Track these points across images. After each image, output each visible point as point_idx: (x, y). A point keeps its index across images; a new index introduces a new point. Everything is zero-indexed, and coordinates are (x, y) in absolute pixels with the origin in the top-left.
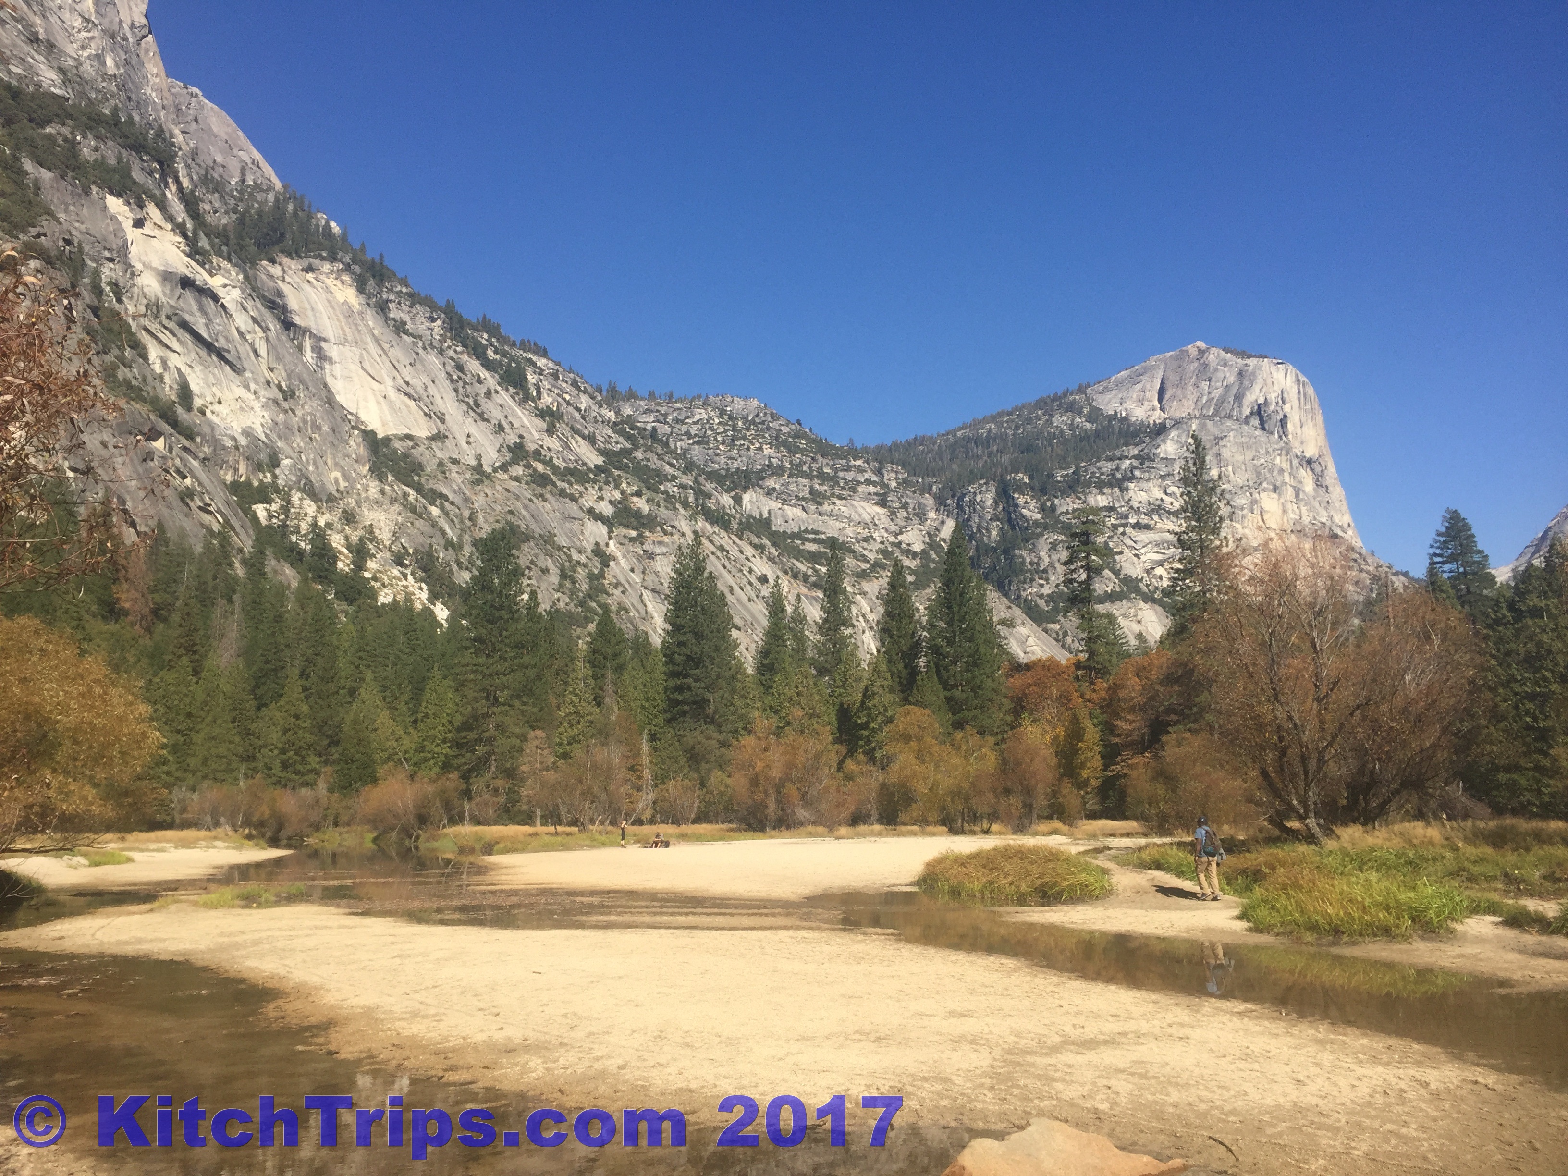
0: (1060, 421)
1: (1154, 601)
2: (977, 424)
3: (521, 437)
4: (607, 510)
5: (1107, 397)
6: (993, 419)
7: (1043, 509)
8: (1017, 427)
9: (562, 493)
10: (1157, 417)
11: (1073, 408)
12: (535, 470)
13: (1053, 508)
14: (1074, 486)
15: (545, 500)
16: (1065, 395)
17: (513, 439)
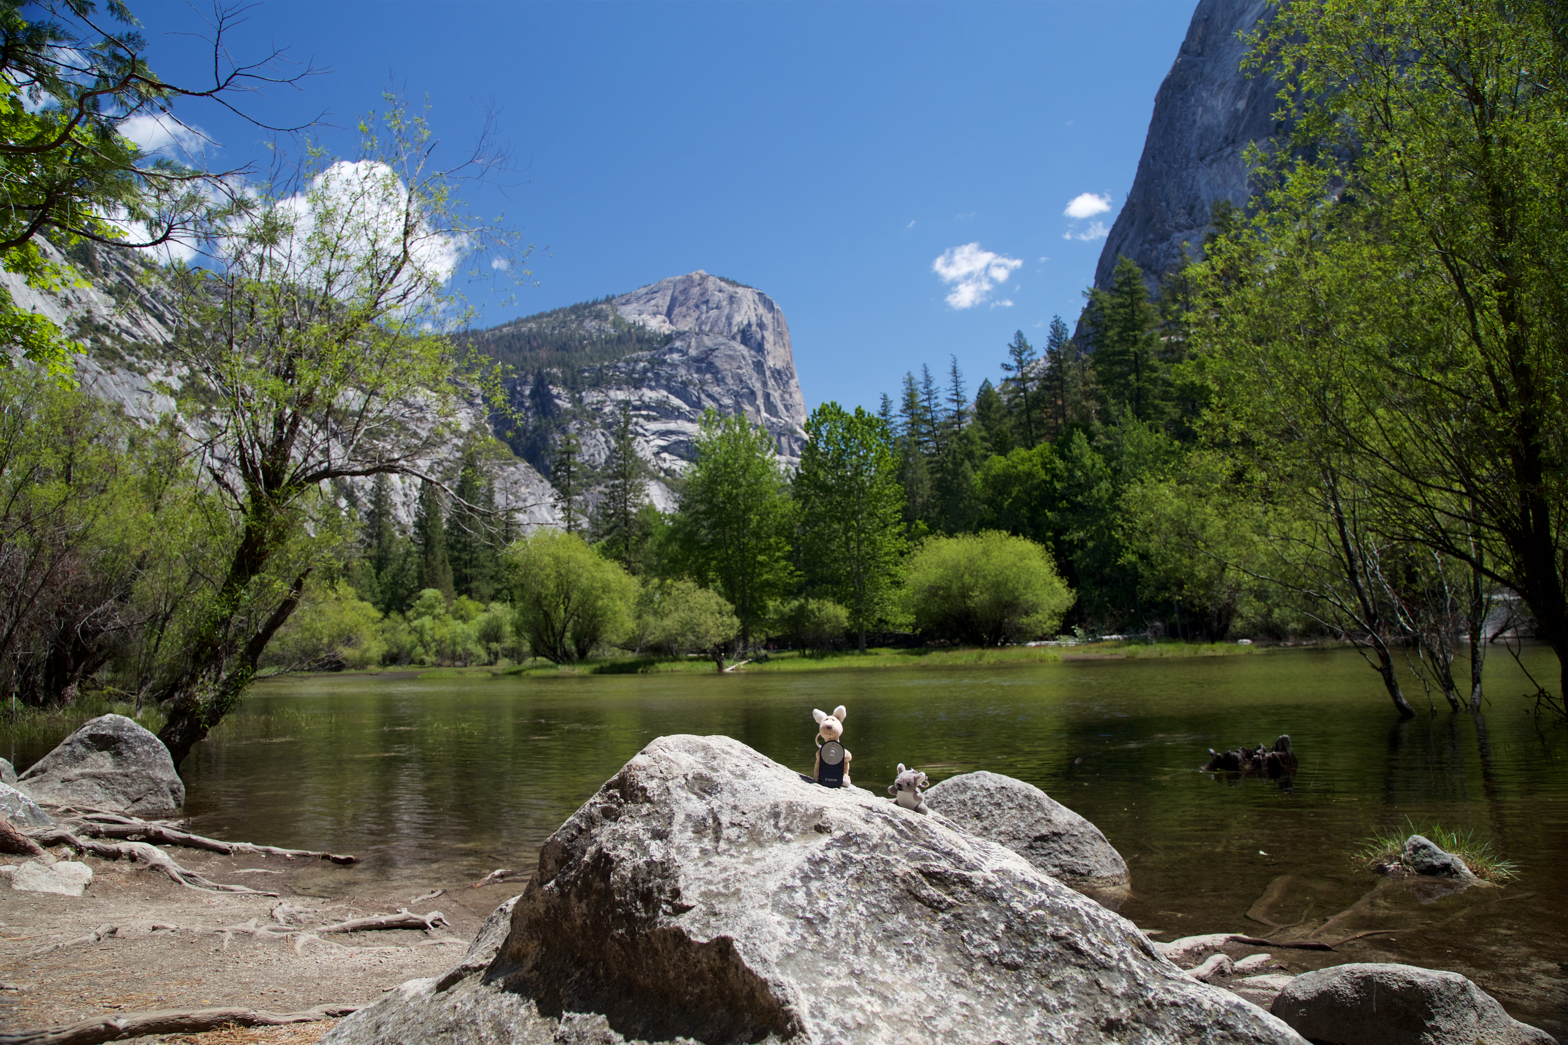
0: (591, 325)
1: (658, 478)
2: (519, 322)
3: (89, 312)
4: (177, 385)
5: (629, 308)
6: (534, 318)
7: (572, 400)
8: (554, 328)
9: (130, 367)
10: (667, 329)
11: (600, 316)
12: (103, 343)
13: (581, 400)
14: (599, 382)
15: (113, 373)
16: (595, 303)
17: (80, 312)
